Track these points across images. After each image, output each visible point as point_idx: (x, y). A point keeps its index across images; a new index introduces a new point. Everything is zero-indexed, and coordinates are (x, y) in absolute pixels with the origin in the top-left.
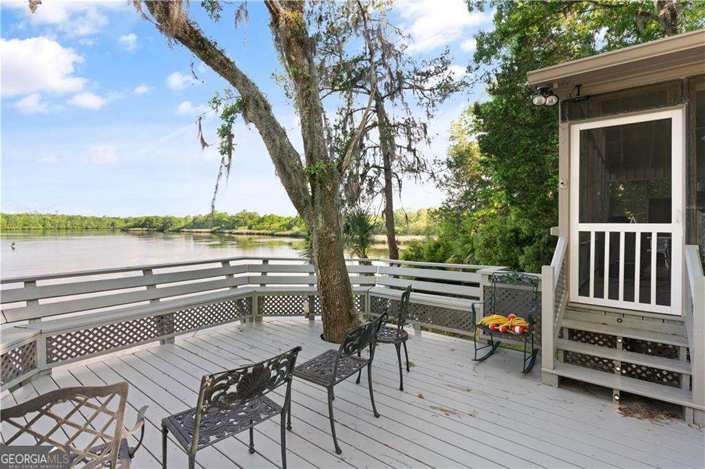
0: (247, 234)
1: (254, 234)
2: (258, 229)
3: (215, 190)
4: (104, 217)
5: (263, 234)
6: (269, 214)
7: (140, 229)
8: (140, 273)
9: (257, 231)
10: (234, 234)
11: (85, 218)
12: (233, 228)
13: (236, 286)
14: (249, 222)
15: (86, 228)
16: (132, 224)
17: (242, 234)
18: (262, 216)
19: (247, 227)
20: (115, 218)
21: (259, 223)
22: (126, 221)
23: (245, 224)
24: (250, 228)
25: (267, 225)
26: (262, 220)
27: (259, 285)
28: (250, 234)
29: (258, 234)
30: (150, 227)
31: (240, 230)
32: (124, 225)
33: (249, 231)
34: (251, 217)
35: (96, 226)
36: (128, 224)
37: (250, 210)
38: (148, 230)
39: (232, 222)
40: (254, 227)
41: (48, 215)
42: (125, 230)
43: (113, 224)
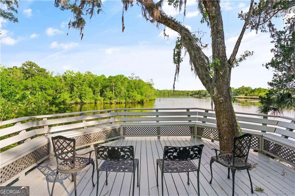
0: (244, 98)
1: (248, 98)
2: (251, 96)
3: (174, 80)
4: (185, 90)
5: (254, 99)
6: (258, 88)
7: (197, 95)
8: (155, 111)
9: (250, 97)
10: (237, 98)
11: (179, 91)
12: (237, 95)
13: (191, 121)
14: (246, 92)
15: (180, 95)
16: (194, 93)
17: (241, 98)
18: (253, 89)
19: (244, 95)
20: (188, 91)
21: (251, 92)
22: (192, 92)
23: (243, 93)
24: (246, 95)
25: (256, 93)
26: (253, 91)
27: (202, 122)
28: (246, 98)
29: (251, 98)
30: (200, 94)
31: (241, 96)
32: (191, 94)
33: (245, 97)
34: (247, 89)
35: (182, 94)
36: (193, 93)
37: (246, 86)
38: (199, 96)
39: (236, 92)
40: (248, 94)
41: (170, 90)
42: (191, 95)
43: (188, 93)
